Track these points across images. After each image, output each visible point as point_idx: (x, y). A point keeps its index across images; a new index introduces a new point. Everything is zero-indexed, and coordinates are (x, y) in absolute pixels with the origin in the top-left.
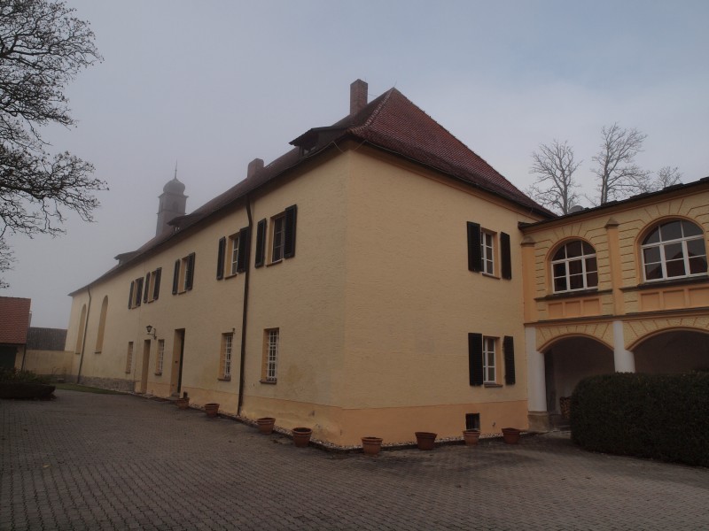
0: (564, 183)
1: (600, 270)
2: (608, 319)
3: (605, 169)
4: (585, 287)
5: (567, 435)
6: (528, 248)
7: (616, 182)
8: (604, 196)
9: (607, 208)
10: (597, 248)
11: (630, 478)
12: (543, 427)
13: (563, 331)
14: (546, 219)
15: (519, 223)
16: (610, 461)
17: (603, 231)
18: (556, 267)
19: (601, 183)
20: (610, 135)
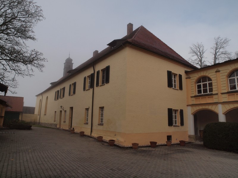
0: (201, 57)
1: (213, 87)
2: (216, 103)
3: (215, 52)
4: (208, 93)
5: (202, 143)
6: (188, 79)
7: (219, 56)
8: (215, 61)
9: (216, 65)
10: (212, 79)
12: (194, 140)
13: (201, 108)
14: (194, 69)
15: (185, 71)
16: (217, 152)
17: (215, 73)
18: (198, 86)
19: (214, 57)
20: (217, 40)
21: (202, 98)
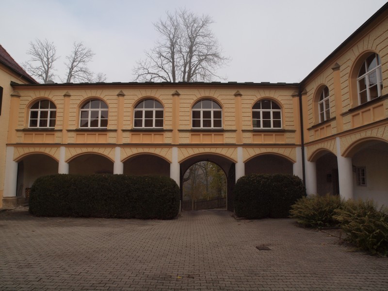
0: (48, 66)
1: (57, 119)
2: (58, 145)
3: (72, 65)
4: (48, 127)
5: (27, 209)
6: (15, 99)
7: (76, 73)
8: (69, 79)
9: (68, 86)
10: (58, 106)
11: (57, 228)
12: (13, 206)
13: (32, 150)
14: (31, 83)
15: (12, 82)
17: (63, 98)
18: (32, 112)
19: (69, 72)
20: (78, 48)
21: (46, 134)
